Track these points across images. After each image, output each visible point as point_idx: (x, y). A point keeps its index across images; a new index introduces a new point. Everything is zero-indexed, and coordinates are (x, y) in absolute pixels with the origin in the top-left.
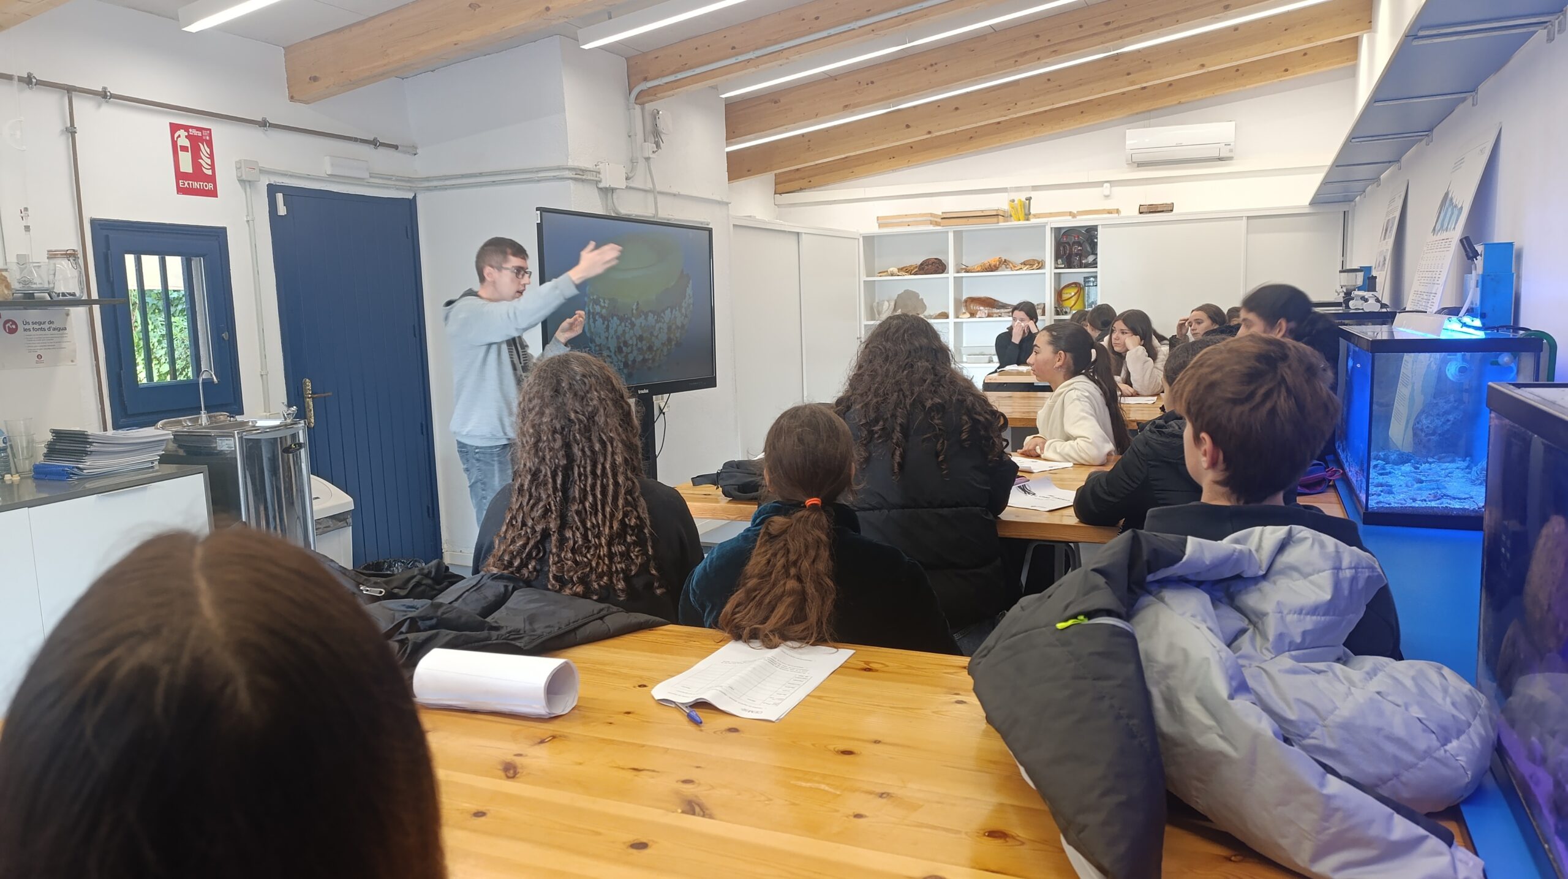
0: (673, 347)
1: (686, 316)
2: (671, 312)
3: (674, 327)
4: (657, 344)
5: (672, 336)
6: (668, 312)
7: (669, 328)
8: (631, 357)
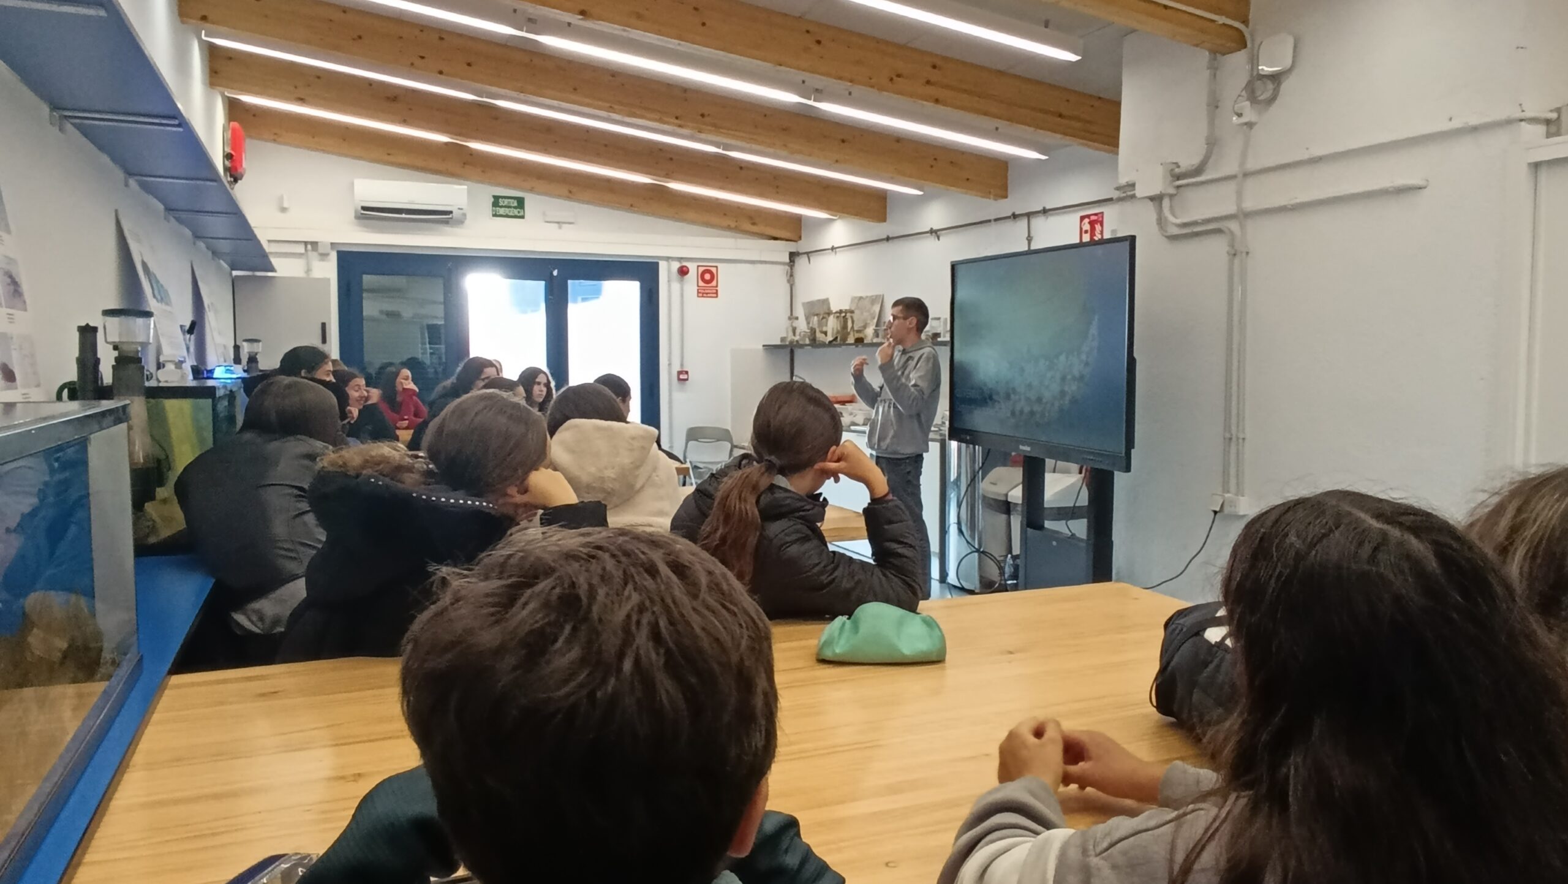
0: (1067, 402)
1: (1087, 364)
2: (1067, 358)
3: (1069, 377)
4: (1047, 395)
5: (1066, 389)
6: (1062, 358)
7: (1063, 379)
8: (1018, 408)
